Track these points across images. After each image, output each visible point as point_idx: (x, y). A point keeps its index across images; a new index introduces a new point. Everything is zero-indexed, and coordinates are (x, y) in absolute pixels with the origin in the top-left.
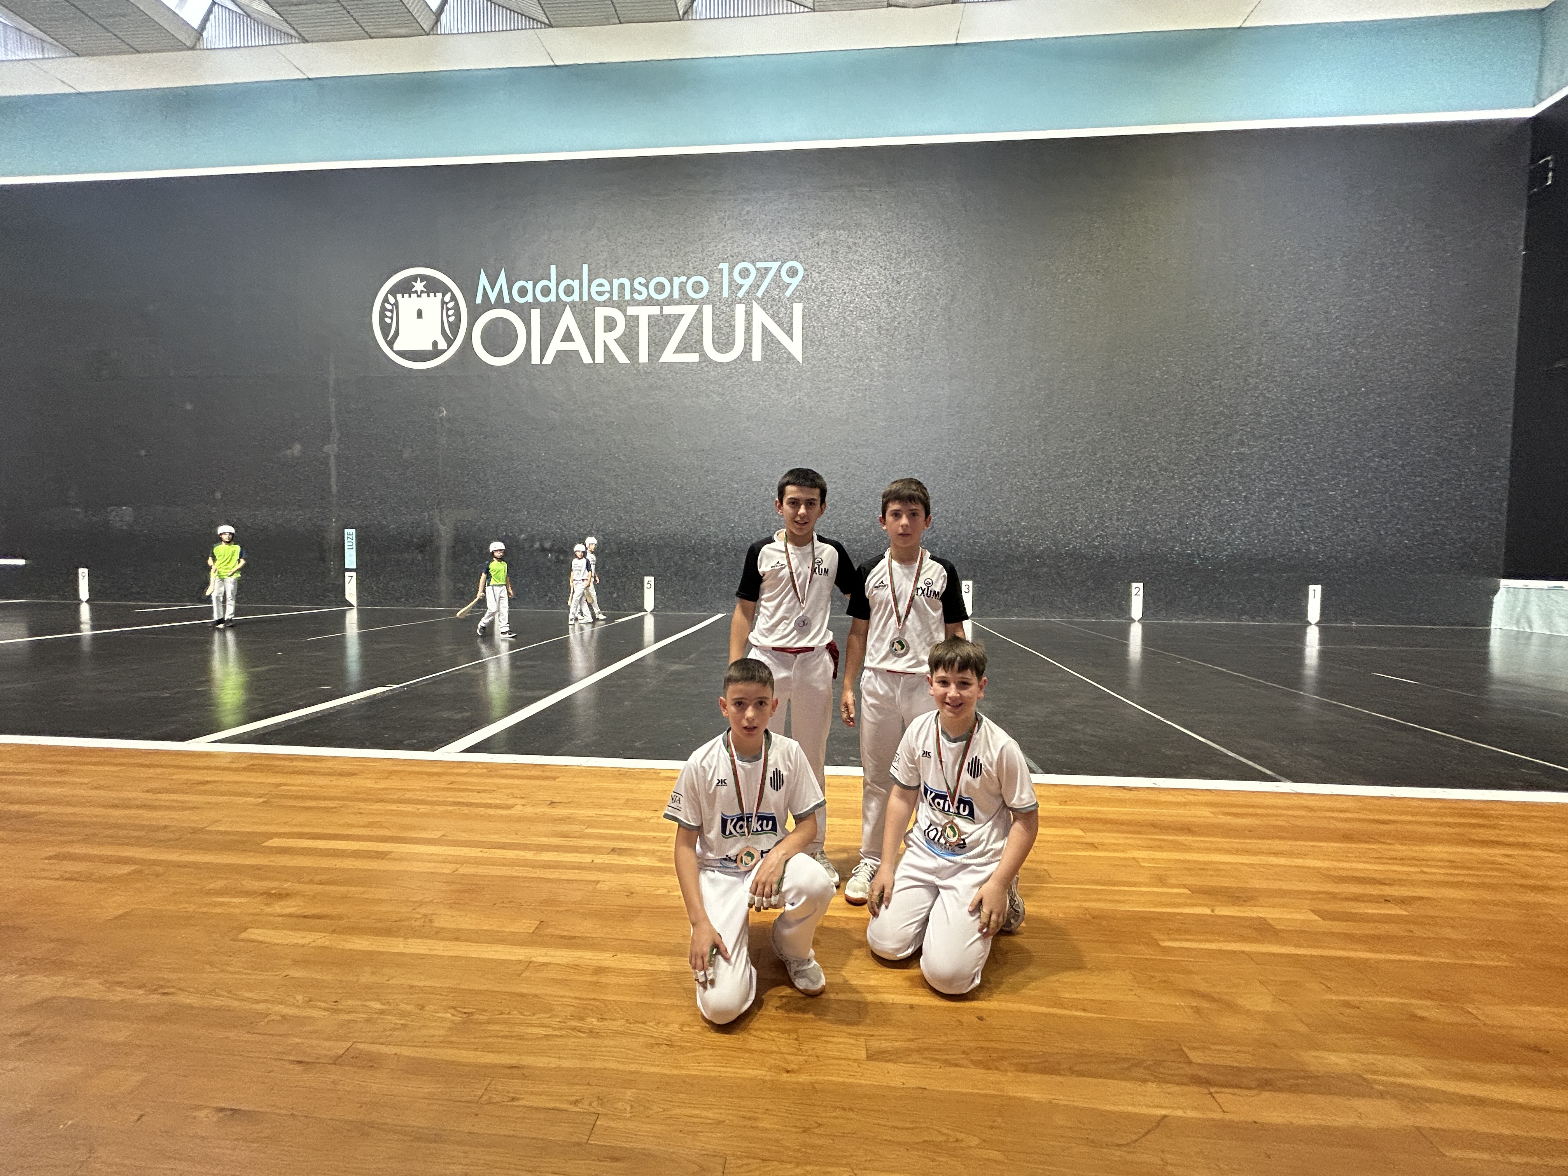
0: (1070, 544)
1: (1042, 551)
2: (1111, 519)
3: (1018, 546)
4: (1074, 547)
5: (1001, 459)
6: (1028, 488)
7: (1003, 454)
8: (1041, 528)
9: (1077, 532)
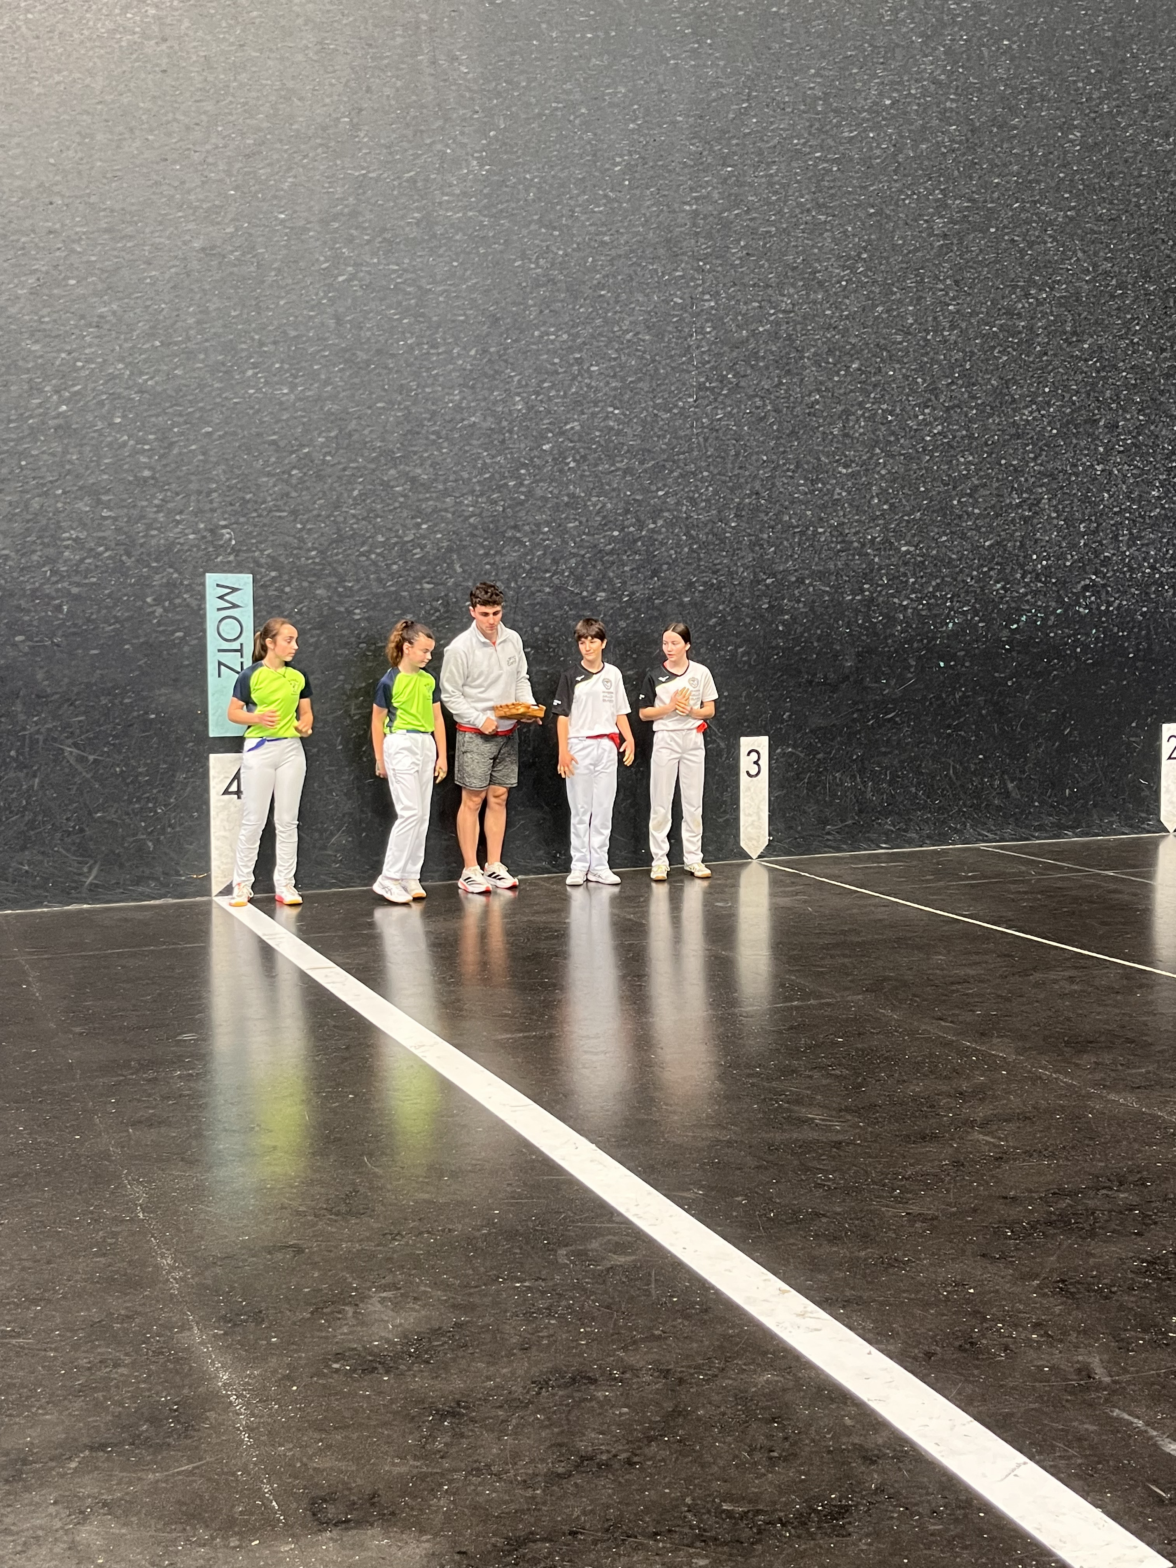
0: (1020, 612)
1: (954, 635)
2: (1116, 537)
3: (891, 620)
4: (1031, 621)
5: (845, 332)
6: (916, 435)
7: (851, 317)
8: (950, 563)
9: (1037, 578)
